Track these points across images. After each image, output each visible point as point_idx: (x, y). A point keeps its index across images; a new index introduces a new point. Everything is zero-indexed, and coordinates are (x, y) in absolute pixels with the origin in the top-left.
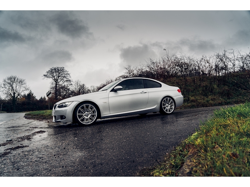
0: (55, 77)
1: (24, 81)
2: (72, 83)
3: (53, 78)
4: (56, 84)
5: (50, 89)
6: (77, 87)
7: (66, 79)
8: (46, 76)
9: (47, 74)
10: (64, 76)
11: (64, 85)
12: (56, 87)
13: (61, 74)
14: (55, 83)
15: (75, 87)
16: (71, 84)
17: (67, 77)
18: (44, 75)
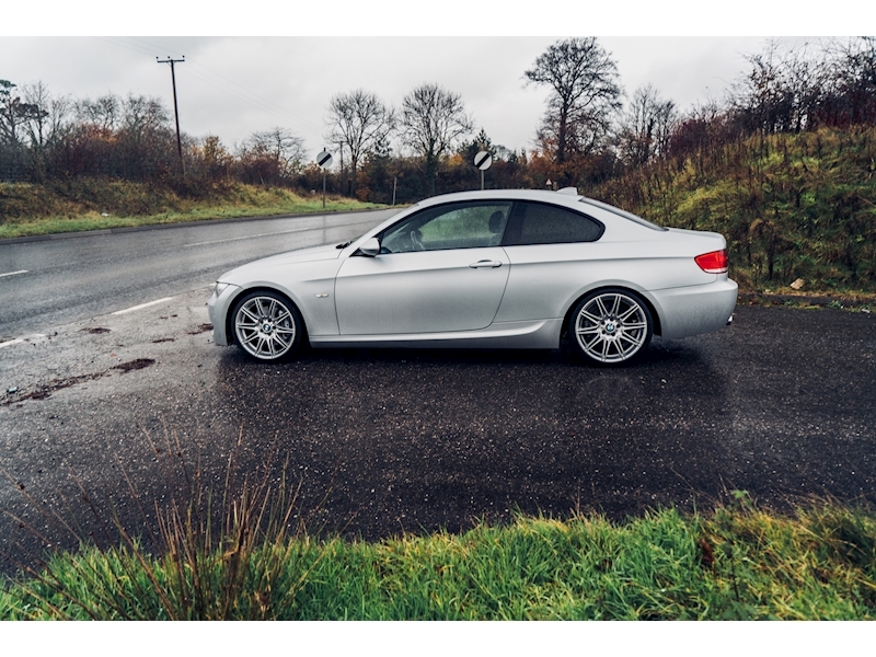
0: (564, 79)
1: (458, 102)
2: (621, 99)
3: (557, 83)
4: (566, 106)
5: (543, 125)
6: (641, 113)
7: (599, 85)
8: (534, 74)
9: (536, 66)
10: (594, 71)
11: (590, 106)
12: (564, 115)
13: (585, 64)
14: (562, 100)
15: (632, 113)
16: (619, 105)
17: (607, 78)
18: (529, 74)
